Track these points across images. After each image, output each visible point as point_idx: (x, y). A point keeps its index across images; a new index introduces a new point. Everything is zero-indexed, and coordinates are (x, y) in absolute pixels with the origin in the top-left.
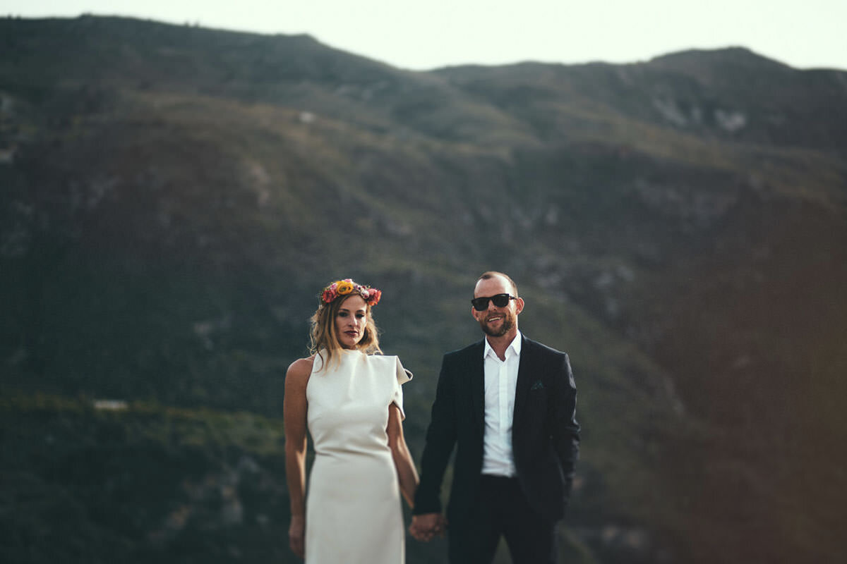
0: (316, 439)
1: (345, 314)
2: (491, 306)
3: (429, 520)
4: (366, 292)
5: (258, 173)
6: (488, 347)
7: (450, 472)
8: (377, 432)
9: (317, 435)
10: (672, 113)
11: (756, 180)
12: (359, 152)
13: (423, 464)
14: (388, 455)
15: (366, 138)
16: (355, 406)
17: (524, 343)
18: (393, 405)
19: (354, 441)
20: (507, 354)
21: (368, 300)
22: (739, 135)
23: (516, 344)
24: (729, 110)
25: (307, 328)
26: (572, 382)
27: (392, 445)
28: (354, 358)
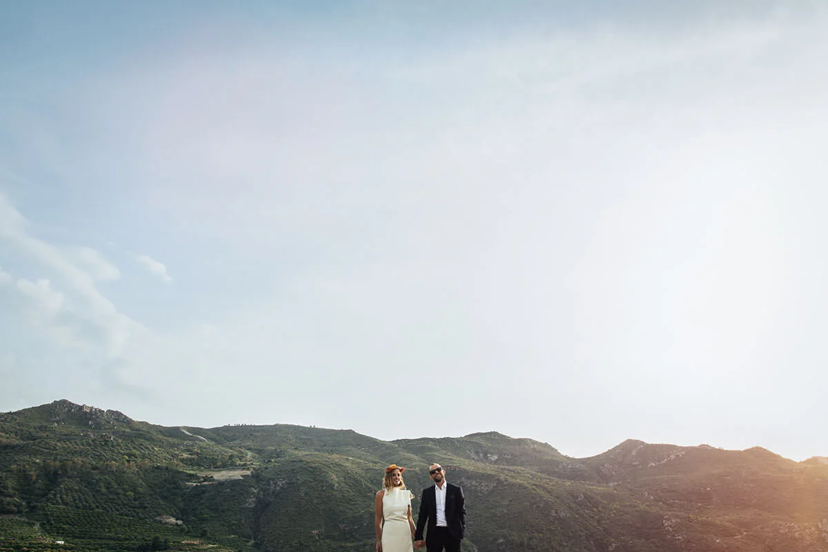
0: (385, 517)
1: (394, 475)
2: (437, 472)
3: (420, 542)
4: (400, 468)
5: (334, 478)
6: (436, 486)
7: (427, 522)
8: (404, 514)
9: (385, 514)
10: (473, 455)
11: (502, 477)
12: (368, 470)
13: (418, 525)
14: (407, 521)
15: (371, 465)
16: (397, 505)
17: (447, 484)
18: (409, 506)
19: (398, 517)
20: (442, 488)
21: (401, 471)
22: (496, 462)
23: (445, 484)
24: (492, 454)
25: (381, 481)
26: (463, 495)
27: (408, 518)
28: (397, 489)
